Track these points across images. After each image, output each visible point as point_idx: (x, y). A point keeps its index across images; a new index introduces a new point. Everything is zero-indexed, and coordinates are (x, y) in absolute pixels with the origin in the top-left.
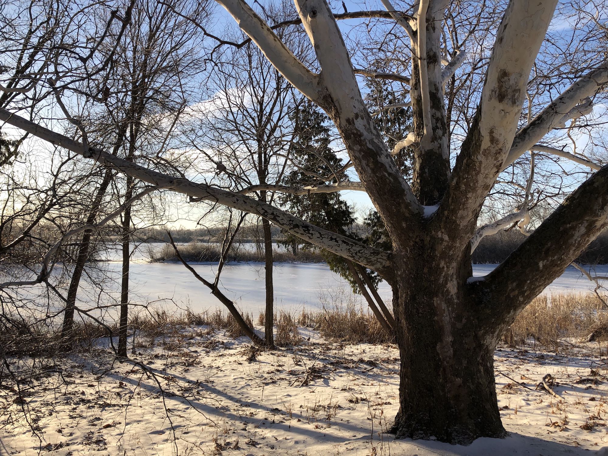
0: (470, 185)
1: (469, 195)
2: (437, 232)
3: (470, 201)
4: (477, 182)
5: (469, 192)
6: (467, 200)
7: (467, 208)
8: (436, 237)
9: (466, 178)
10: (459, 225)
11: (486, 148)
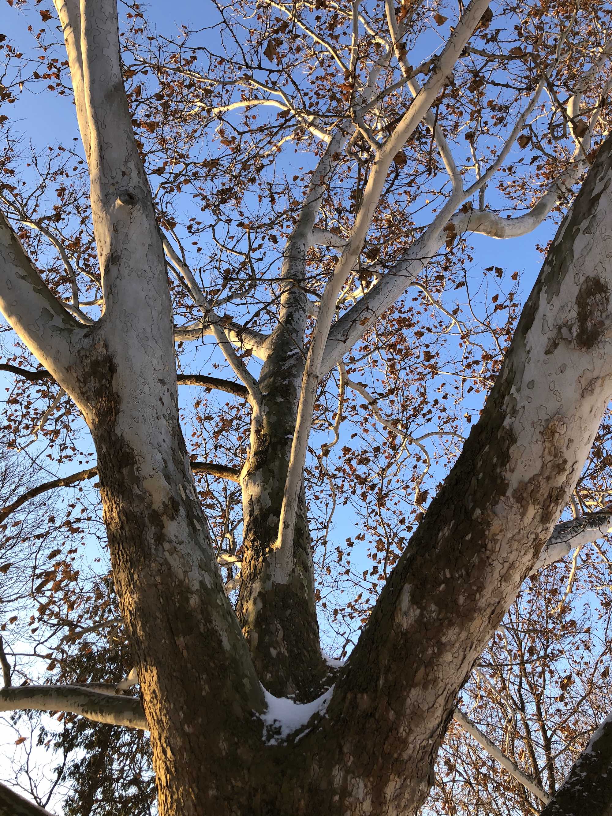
0: (455, 601)
1: (451, 634)
2: (330, 769)
3: (448, 657)
4: (481, 588)
5: (451, 624)
6: (440, 653)
7: (435, 680)
8: (323, 785)
9: (446, 581)
10: (405, 742)
11: (527, 477)
